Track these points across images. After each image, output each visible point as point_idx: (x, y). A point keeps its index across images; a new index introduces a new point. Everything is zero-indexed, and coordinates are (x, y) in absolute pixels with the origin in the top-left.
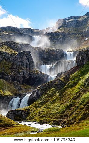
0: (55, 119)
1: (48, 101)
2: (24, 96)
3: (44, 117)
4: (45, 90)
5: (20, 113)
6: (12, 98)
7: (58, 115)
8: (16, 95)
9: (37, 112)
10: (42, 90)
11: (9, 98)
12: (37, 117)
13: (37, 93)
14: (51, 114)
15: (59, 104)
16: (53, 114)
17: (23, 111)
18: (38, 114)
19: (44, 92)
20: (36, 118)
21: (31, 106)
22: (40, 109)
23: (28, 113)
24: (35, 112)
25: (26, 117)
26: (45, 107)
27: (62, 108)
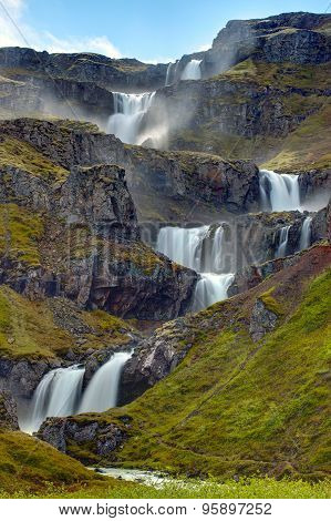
0: (242, 463)
1: (205, 388)
2: (101, 364)
3: (195, 450)
4: (192, 341)
5: (89, 432)
6: (50, 367)
7: (256, 445)
8: (66, 357)
9: (161, 429)
10: (181, 339)
11: (39, 367)
12: (163, 449)
13: (160, 354)
14: (222, 440)
15: (257, 403)
16: (235, 440)
17: (105, 424)
18: (166, 438)
19: (188, 349)
20: (163, 455)
21: (134, 405)
22: (179, 420)
23: (125, 435)
24: (154, 431)
26: (195, 413)
27: (274, 415)
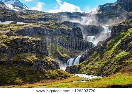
0: (97, 72)
1: (92, 60)
2: (77, 57)
3: (90, 70)
4: (90, 53)
5: (74, 68)
6: (69, 58)
7: (99, 69)
8: (71, 57)
9: (85, 67)
10: (88, 53)
11: (67, 59)
12: (85, 70)
13: (85, 55)
14: (94, 69)
15: (100, 62)
16: (96, 68)
17: (76, 67)
18: (86, 69)
19: (89, 54)
20: (85, 71)
21: (81, 64)
22: (87, 66)
23: (80, 68)
24: (84, 68)
25: (78, 71)
26: (90, 64)
27: (102, 64)
